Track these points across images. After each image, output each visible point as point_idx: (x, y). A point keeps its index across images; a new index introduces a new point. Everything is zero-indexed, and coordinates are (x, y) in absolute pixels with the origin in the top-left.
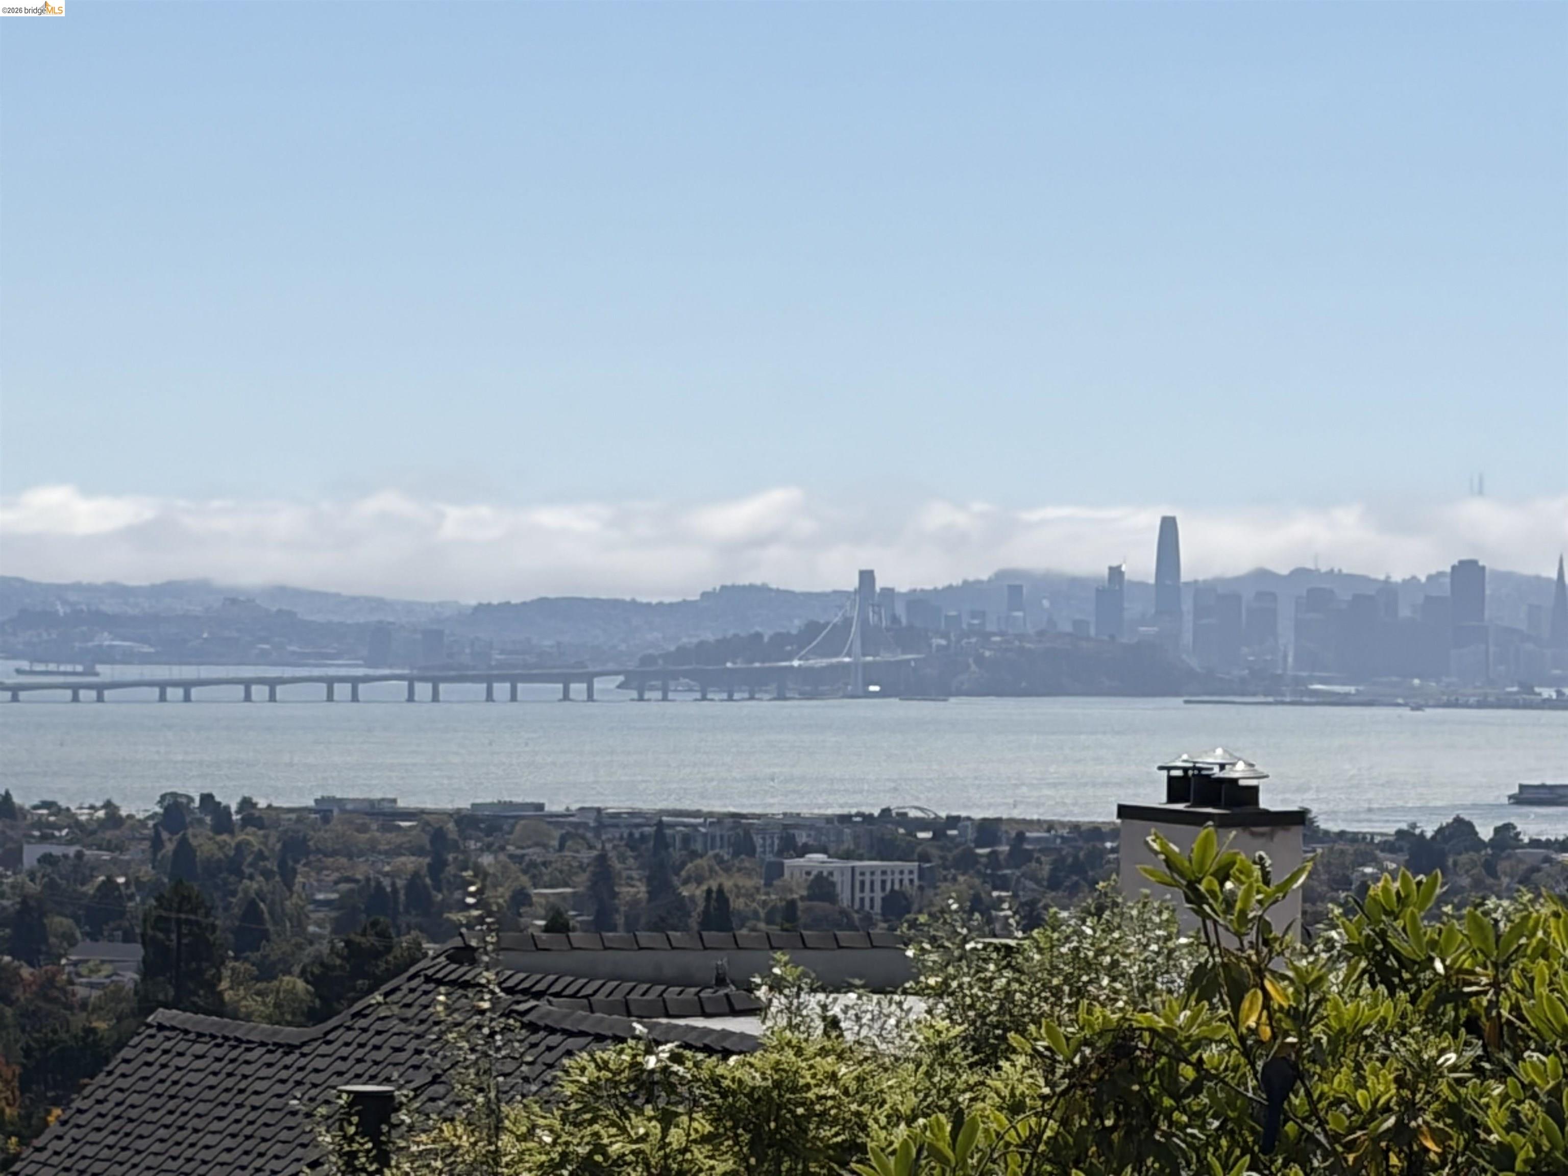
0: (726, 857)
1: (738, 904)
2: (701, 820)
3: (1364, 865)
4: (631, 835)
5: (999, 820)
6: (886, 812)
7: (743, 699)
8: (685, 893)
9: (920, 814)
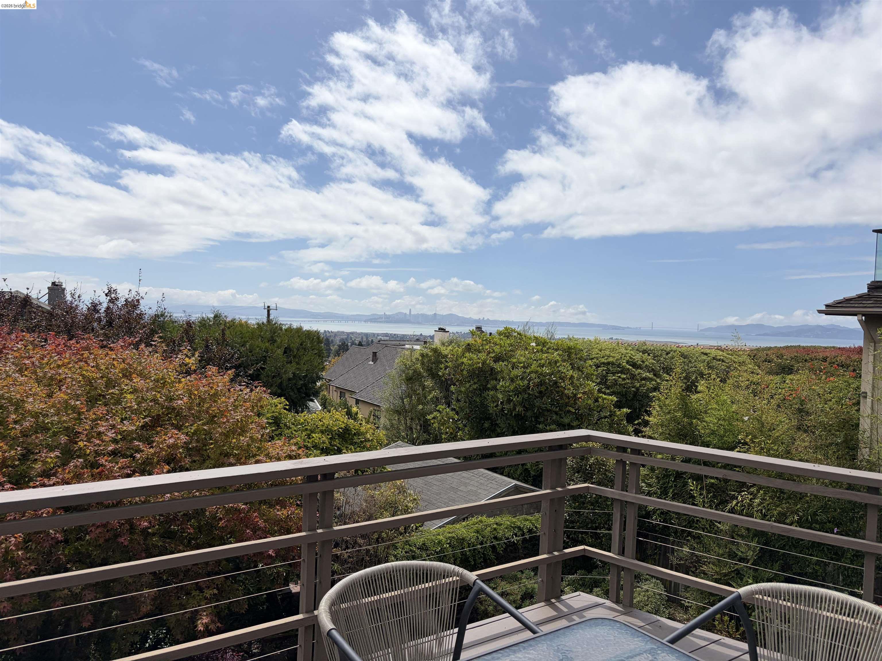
1: (374, 340)
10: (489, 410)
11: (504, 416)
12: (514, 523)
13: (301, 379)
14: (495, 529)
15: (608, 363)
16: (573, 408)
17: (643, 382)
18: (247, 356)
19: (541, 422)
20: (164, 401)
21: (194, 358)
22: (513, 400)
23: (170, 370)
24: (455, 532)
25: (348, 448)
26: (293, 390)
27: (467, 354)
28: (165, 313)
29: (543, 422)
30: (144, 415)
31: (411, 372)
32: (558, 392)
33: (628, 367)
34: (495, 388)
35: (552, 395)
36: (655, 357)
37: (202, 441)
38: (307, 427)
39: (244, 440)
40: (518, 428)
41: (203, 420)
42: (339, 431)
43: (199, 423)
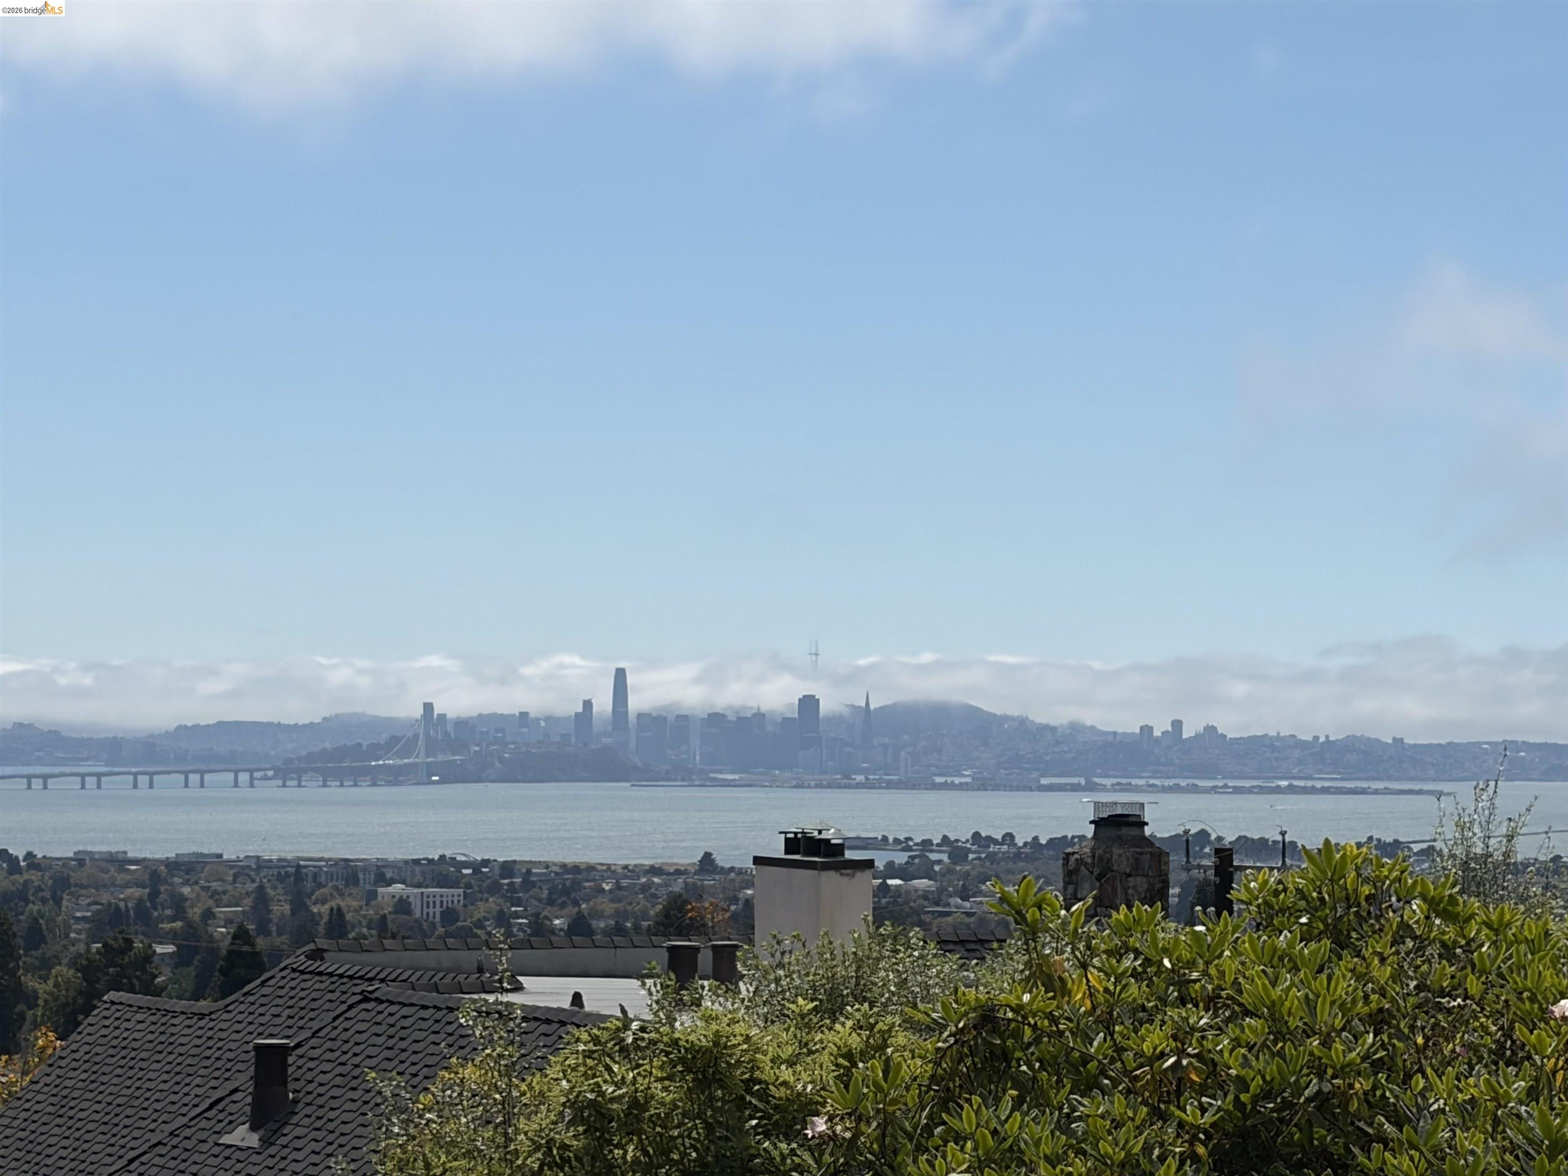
0: (341, 887)
1: (349, 917)
2: (323, 863)
3: (748, 888)
4: (279, 873)
5: (515, 862)
6: (442, 857)
7: (349, 786)
8: (315, 910)
9: (463, 858)
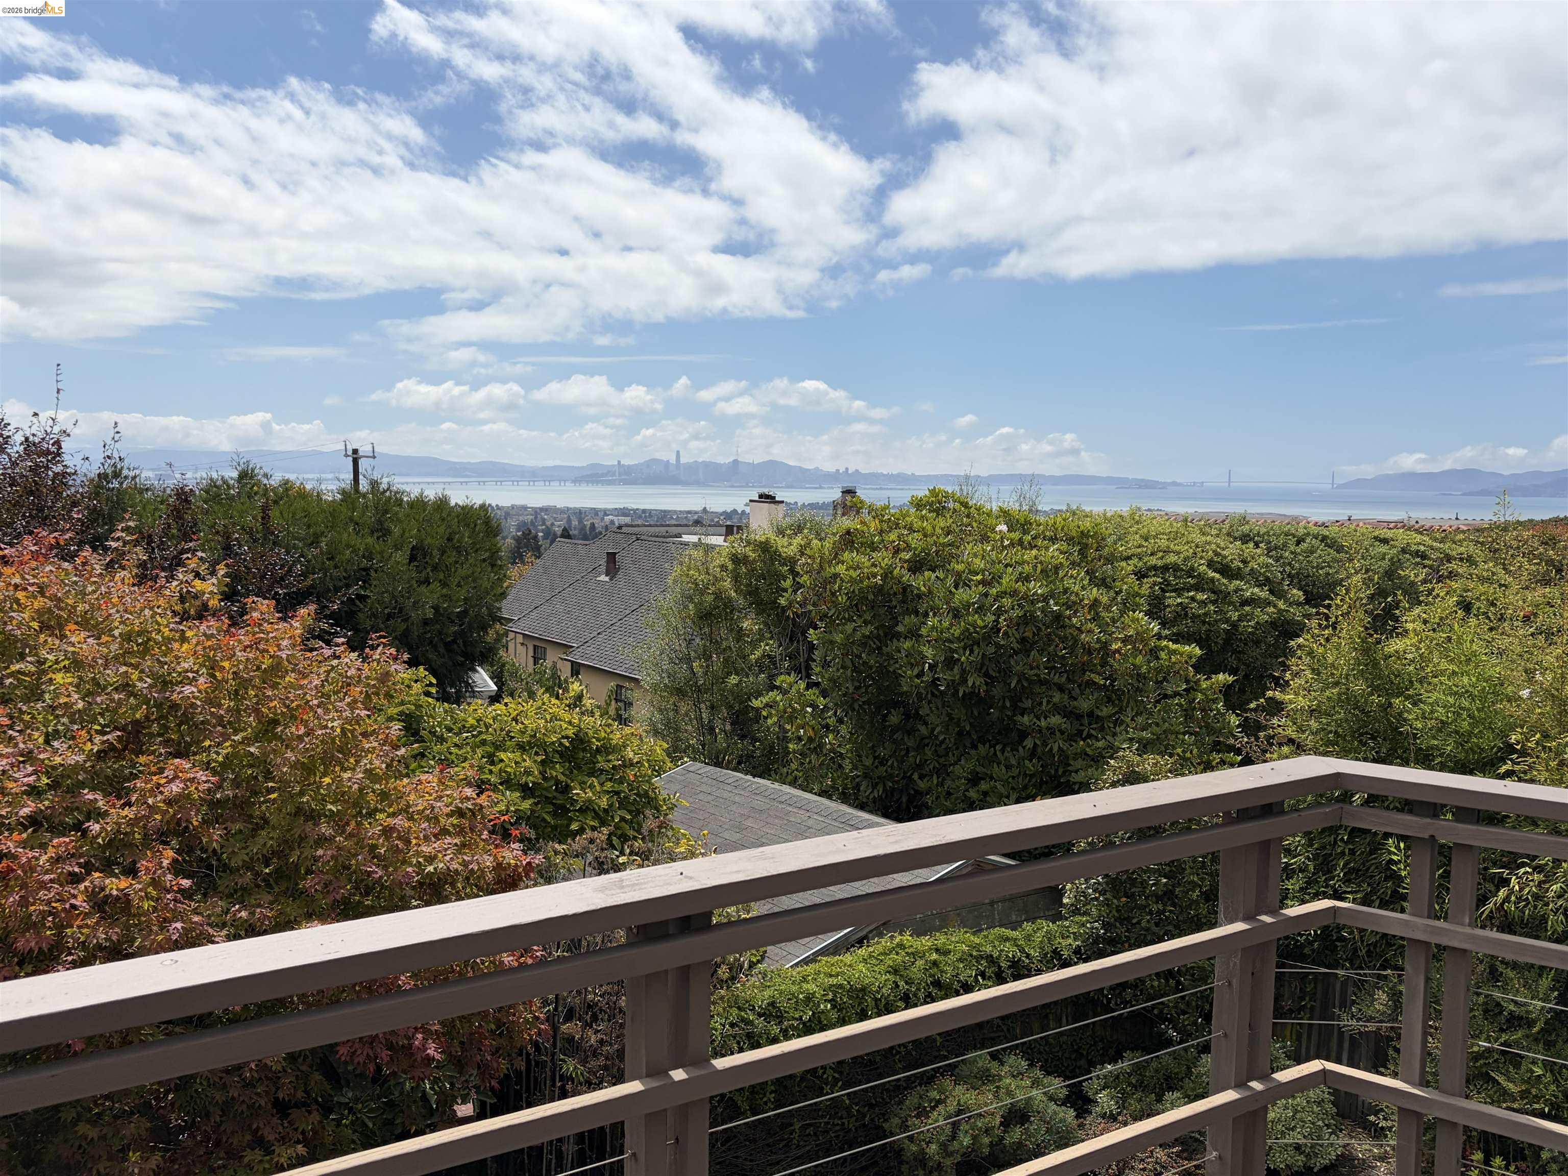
1: (596, 525)
10: (900, 685)
11: (936, 696)
12: (976, 947)
13: (453, 622)
14: (935, 963)
15: (1165, 568)
16: (1099, 674)
17: (1247, 608)
18: (325, 570)
19: (1025, 709)
20: (151, 686)
21: (214, 580)
22: (959, 660)
23: (159, 611)
24: (843, 973)
25: (585, 783)
26: (435, 647)
27: (846, 556)
28: (122, 468)
29: (1031, 711)
30: (100, 724)
31: (709, 598)
32: (1063, 639)
33: (1211, 574)
34: (914, 634)
35: (1049, 645)
36: (1269, 550)
37: (248, 783)
38: (484, 737)
39: (352, 778)
40: (971, 724)
41: (245, 730)
42: (561, 744)
43: (236, 738)
